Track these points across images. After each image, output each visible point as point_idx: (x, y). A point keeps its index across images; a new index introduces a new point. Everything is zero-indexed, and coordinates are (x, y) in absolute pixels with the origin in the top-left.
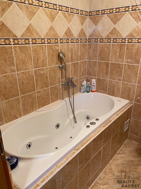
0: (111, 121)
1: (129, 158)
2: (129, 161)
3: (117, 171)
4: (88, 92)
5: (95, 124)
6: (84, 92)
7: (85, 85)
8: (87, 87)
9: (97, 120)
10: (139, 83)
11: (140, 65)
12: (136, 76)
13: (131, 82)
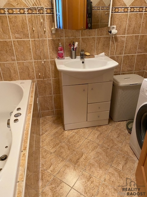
0: (31, 105)
1: (53, 131)
2: (54, 134)
3: (51, 148)
5: (21, 114)
9: (19, 109)
10: (35, 59)
11: (30, 39)
12: (30, 52)
13: (27, 60)
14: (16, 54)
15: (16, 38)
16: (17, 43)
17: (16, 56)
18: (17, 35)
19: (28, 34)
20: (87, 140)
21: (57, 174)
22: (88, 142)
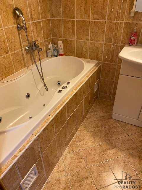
2: (101, 117)
3: (91, 127)
4: (56, 56)
6: (52, 56)
7: (52, 48)
8: (54, 50)
10: (106, 41)
11: (106, 21)
12: (103, 34)
13: (99, 41)
14: (90, 34)
15: (94, 19)
16: (93, 24)
17: (90, 36)
18: (95, 16)
19: (106, 15)
20: (127, 138)
21: (83, 150)
22: (128, 140)
